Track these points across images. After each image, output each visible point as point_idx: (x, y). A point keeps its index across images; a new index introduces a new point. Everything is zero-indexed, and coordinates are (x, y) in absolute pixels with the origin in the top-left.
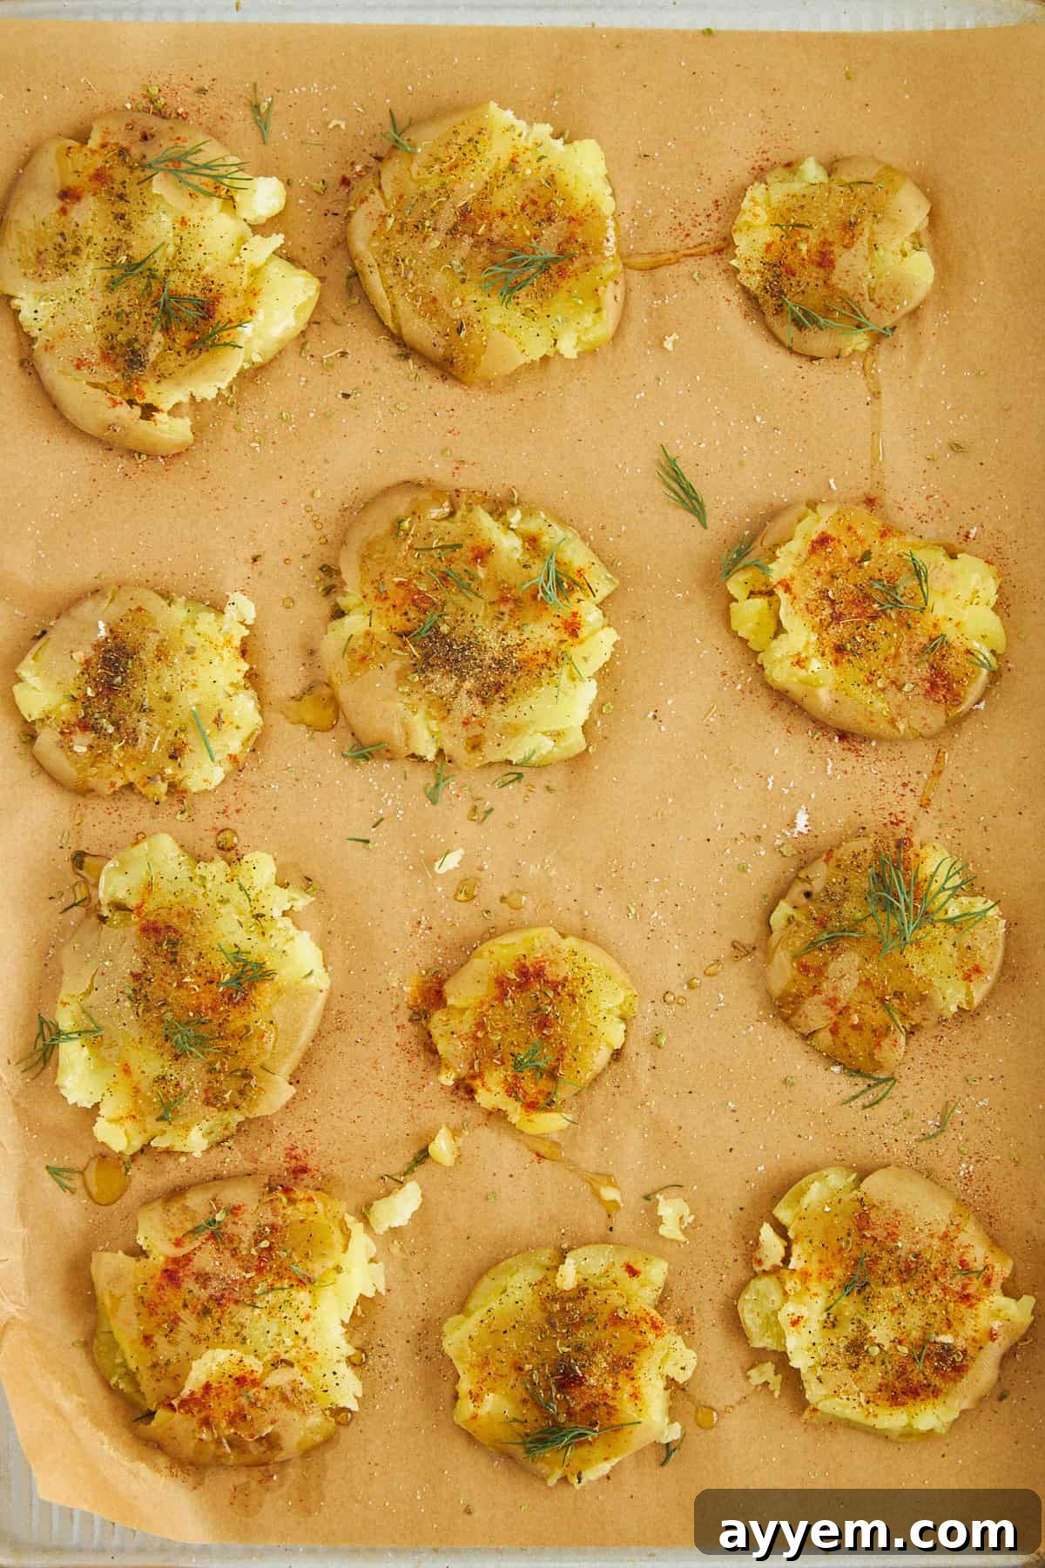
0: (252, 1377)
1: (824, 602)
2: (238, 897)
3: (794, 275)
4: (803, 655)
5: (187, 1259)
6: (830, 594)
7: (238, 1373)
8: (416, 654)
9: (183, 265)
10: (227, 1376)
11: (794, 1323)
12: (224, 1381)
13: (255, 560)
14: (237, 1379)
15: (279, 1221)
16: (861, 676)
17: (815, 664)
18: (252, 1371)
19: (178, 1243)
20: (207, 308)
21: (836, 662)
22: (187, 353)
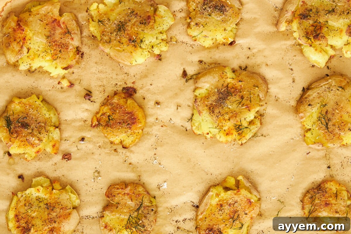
0: (25, 42)
1: (234, 202)
2: (158, 42)
3: (323, 196)
4: (219, 196)
5: (59, 26)
6: (236, 204)
7: (26, 38)
8: (222, 90)
9: (329, 31)
10: (26, 36)
11: (38, 190)
12: (25, 35)
13: (249, 48)
14: (25, 38)
15: (69, 50)
16: (213, 211)
17: (217, 199)
18: (27, 43)
19: (64, 23)
20: (317, 36)
21: (217, 205)
22: (306, 31)
